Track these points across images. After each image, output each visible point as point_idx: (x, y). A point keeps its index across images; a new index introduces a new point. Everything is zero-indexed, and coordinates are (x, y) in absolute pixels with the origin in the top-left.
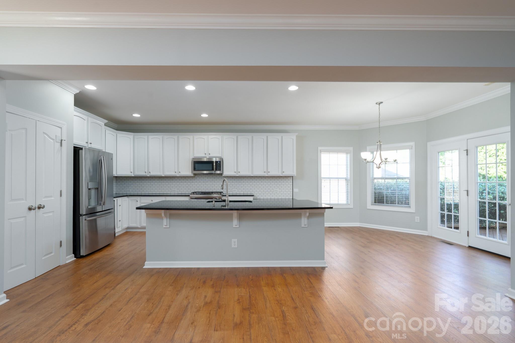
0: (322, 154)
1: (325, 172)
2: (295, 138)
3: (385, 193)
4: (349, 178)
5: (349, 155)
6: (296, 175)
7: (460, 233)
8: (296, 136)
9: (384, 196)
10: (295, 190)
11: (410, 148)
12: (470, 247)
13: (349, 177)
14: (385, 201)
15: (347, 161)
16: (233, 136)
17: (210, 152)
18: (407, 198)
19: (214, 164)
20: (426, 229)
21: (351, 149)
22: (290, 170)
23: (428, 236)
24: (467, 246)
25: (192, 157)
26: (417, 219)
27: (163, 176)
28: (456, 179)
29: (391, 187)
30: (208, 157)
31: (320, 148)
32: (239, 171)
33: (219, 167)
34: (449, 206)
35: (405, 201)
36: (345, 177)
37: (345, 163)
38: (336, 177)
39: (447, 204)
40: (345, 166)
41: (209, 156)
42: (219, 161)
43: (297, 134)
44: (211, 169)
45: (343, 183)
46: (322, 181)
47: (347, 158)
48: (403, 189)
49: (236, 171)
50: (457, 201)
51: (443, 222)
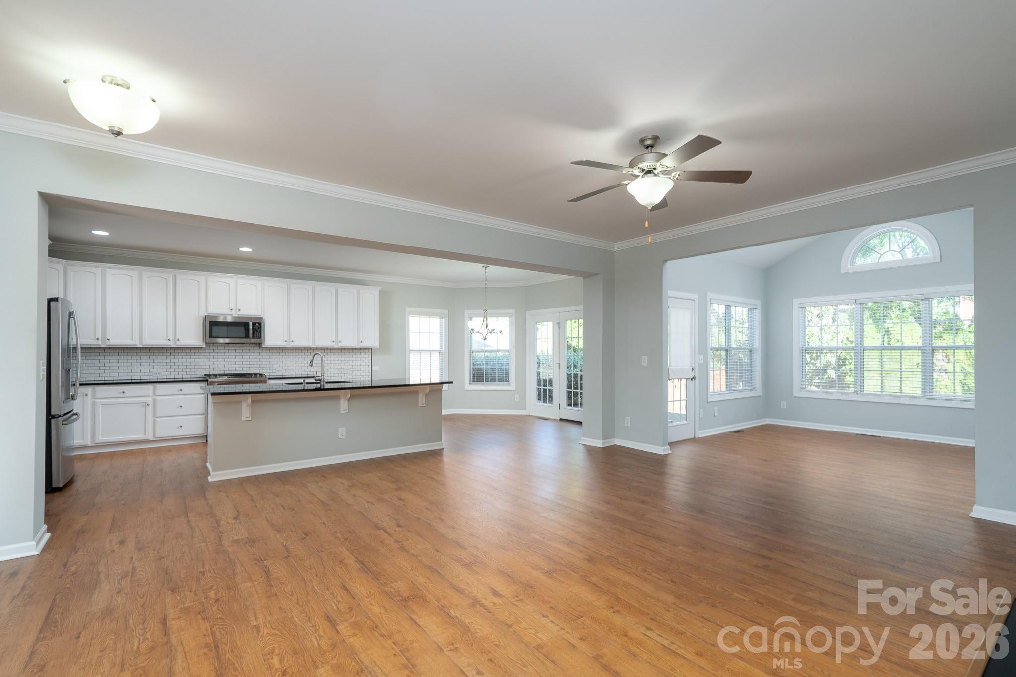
0: (410, 318)
1: (414, 343)
2: (376, 293)
3: (484, 369)
4: (443, 351)
5: (443, 320)
6: (378, 347)
7: (553, 407)
8: (380, 291)
9: (483, 373)
10: (375, 368)
11: (511, 317)
12: (561, 419)
13: (444, 349)
14: (484, 378)
15: (441, 328)
16: (282, 283)
17: (239, 308)
18: (507, 374)
19: (251, 327)
20: (525, 408)
21: (447, 312)
22: (371, 339)
23: (527, 415)
24: (559, 419)
25: (203, 314)
26: (517, 397)
27: (139, 346)
28: (550, 352)
29: (491, 362)
30: (236, 316)
31: (408, 309)
32: (291, 340)
33: (257, 332)
34: (545, 381)
35: (504, 378)
36: (439, 349)
37: (438, 331)
38: (428, 349)
39: (543, 380)
40: (439, 335)
41: (239, 313)
42: (258, 323)
43: (379, 288)
44: (244, 336)
45: (436, 357)
46: (410, 355)
47: (441, 323)
48: (502, 364)
49: (286, 339)
50: (550, 377)
51: (539, 399)
